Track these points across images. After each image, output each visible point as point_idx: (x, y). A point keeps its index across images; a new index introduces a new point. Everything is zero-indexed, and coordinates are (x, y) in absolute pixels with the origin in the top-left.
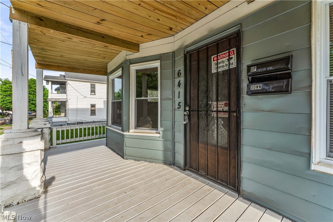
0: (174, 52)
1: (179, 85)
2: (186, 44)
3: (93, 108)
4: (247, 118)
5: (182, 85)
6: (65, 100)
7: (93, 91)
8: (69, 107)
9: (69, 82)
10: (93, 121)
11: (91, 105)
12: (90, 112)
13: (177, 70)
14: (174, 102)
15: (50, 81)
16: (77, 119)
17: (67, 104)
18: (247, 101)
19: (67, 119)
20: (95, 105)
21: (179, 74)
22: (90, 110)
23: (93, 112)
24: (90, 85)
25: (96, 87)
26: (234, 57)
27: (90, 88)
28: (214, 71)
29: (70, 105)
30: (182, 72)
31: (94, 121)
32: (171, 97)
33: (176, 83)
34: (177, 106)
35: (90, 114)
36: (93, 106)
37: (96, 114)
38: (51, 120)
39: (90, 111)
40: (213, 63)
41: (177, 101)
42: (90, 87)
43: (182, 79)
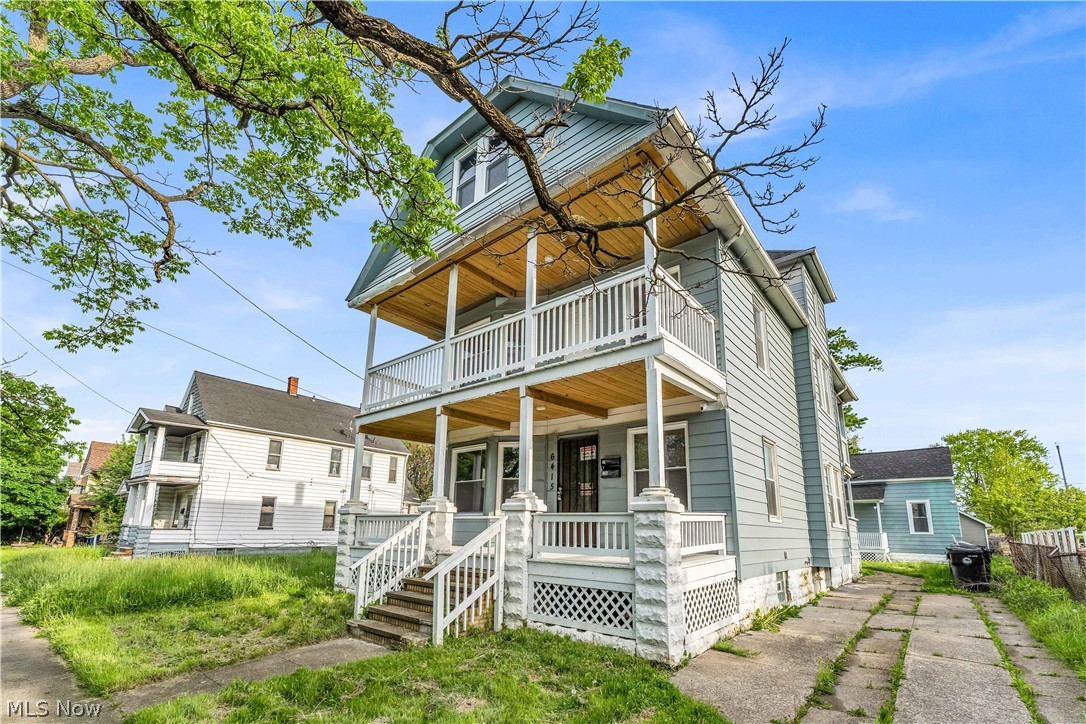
0: (547, 436)
1: (552, 467)
2: (561, 431)
3: (268, 509)
4: (602, 493)
5: (556, 468)
6: (195, 481)
7: (274, 460)
8: (203, 497)
9: (214, 431)
10: (262, 546)
11: (264, 498)
12: (258, 520)
13: (550, 454)
14: (546, 483)
15: (163, 426)
16: (220, 537)
17: (199, 491)
18: (602, 482)
19: (193, 537)
20: (274, 499)
21: (552, 457)
22: (259, 512)
23: (266, 521)
24: (268, 444)
25: (283, 449)
26: (595, 451)
27: (267, 451)
28: (582, 459)
29: (207, 493)
30: (556, 455)
31: (267, 546)
32: (543, 478)
33: (550, 466)
34: (549, 487)
35: (258, 525)
36: (269, 502)
37: (274, 525)
38: (146, 536)
39: (259, 516)
40: (582, 453)
41: (550, 482)
42: (268, 448)
43: (555, 463)
